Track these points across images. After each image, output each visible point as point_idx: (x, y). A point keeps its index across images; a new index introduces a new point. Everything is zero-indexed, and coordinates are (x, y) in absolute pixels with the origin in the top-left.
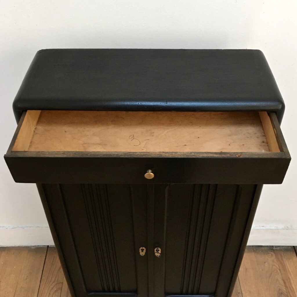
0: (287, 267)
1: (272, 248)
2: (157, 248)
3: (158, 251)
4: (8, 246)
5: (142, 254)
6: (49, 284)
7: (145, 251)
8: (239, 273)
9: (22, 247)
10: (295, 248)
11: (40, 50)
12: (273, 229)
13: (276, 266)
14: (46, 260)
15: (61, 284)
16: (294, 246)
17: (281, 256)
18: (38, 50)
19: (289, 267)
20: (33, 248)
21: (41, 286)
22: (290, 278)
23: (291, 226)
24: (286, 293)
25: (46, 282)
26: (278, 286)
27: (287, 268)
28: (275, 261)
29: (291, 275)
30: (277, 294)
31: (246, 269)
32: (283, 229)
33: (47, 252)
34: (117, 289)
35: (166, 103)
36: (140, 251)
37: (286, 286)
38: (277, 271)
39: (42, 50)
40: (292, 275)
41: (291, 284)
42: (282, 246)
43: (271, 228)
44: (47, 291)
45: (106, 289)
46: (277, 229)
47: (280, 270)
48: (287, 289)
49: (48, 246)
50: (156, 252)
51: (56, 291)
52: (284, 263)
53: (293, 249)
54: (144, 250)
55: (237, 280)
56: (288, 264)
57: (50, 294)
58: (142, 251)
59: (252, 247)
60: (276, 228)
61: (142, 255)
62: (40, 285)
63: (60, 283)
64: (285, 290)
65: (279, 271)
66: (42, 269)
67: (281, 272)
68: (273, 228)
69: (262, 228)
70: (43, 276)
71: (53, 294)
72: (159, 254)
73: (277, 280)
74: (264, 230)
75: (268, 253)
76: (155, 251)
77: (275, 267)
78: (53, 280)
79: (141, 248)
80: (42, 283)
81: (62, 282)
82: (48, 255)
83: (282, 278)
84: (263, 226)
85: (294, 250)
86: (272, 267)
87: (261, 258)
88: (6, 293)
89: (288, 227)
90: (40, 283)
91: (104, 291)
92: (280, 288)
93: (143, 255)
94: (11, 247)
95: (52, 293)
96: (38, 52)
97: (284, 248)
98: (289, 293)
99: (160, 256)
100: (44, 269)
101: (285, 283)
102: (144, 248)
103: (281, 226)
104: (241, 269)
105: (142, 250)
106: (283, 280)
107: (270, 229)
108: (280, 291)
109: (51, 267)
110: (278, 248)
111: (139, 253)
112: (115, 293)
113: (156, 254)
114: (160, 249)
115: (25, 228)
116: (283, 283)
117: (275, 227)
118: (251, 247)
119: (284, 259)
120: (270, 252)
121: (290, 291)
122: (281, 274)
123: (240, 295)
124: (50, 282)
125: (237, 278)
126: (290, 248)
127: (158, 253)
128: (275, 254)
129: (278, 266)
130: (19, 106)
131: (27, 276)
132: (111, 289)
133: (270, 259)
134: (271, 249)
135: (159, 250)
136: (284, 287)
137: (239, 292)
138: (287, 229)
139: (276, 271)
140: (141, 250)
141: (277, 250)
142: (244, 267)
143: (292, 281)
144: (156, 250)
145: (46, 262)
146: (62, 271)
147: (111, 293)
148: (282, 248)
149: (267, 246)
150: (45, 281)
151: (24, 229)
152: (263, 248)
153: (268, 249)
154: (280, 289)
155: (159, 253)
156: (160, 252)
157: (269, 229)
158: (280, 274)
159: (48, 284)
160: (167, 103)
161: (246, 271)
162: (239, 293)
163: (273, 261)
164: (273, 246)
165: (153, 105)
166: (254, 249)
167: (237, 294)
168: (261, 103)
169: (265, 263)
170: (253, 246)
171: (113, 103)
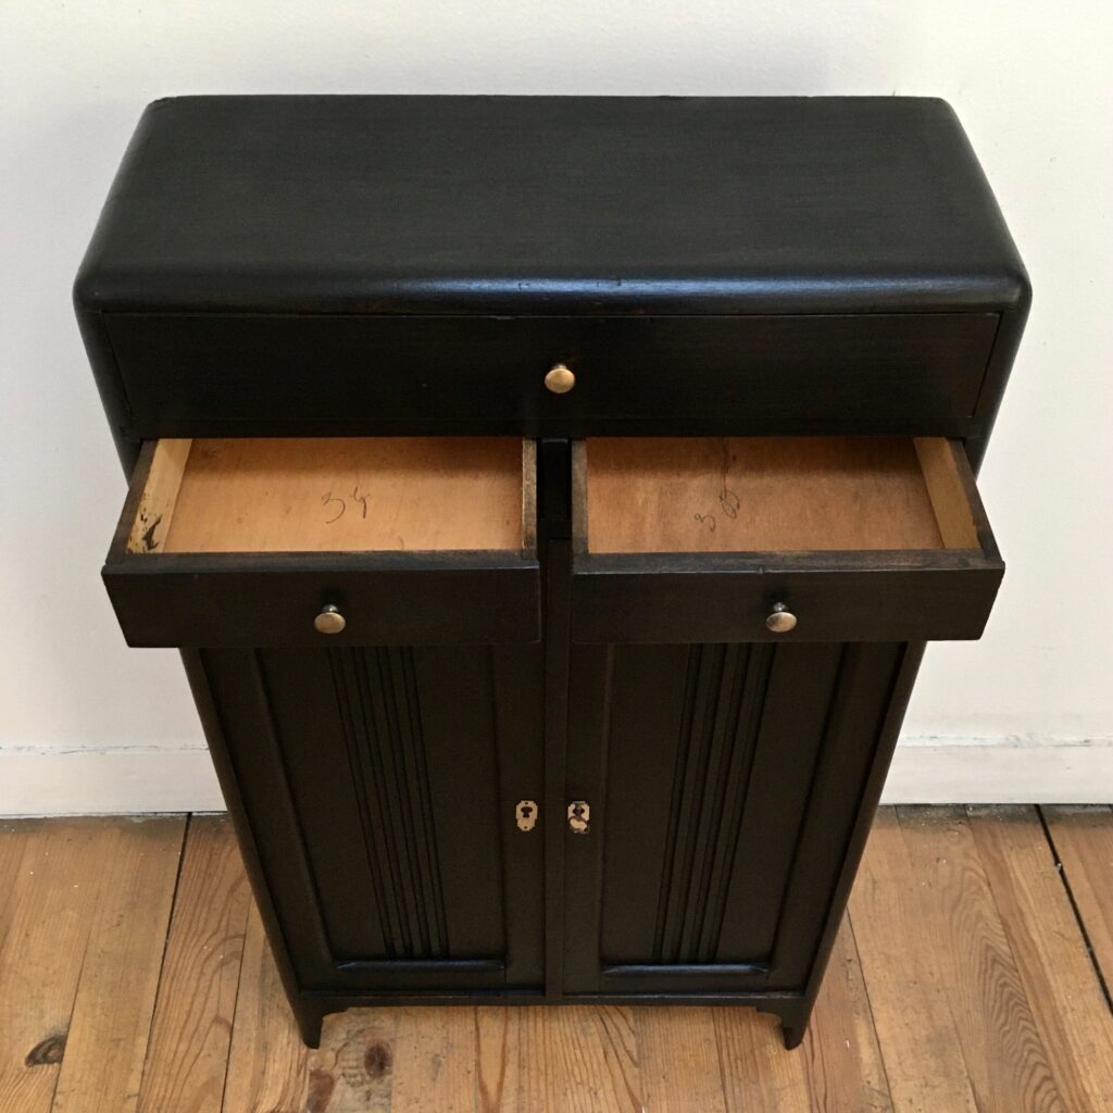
0: (1014, 873)
1: (963, 812)
2: (577, 805)
3: (579, 812)
4: (48, 816)
5: (526, 824)
6: (198, 941)
7: (534, 815)
8: (852, 896)
9: (98, 818)
10: (1042, 811)
11: (157, 101)
12: (967, 747)
13: (977, 873)
14: (185, 862)
15: (239, 941)
16: (1037, 806)
17: (993, 835)
18: (152, 100)
19: (1019, 874)
20: (136, 820)
21: (169, 948)
22: (1025, 909)
23: (1030, 736)
24: (1008, 960)
25: (187, 934)
26: (983, 937)
27: (1012, 875)
28: (974, 853)
29: (1027, 900)
30: (981, 963)
31: (874, 882)
32: (1004, 746)
33: (186, 835)
34: (435, 948)
35: (615, 282)
36: (519, 814)
37: (1009, 936)
38: (980, 888)
39: (165, 100)
40: (1032, 901)
41: (1027, 930)
42: (998, 805)
43: (960, 743)
44: (191, 962)
45: (399, 948)
46: (982, 746)
47: (989, 885)
48: (1012, 946)
49: (190, 814)
50: (572, 818)
51: (223, 963)
52: (1003, 860)
53: (1035, 813)
54: (530, 810)
55: (845, 919)
56: (1015, 864)
57: (202, 973)
58: (526, 816)
59: (894, 809)
60: (976, 743)
61: (523, 829)
62: (166, 945)
63: (236, 936)
64: (1006, 948)
65: (985, 888)
66: (172, 892)
67: (991, 890)
68: (970, 742)
69: (929, 743)
70: (174, 914)
71: (215, 972)
72: (582, 823)
73: (980, 916)
74: (935, 749)
75: (949, 830)
76: (571, 814)
77: (973, 874)
78: (213, 925)
79: (522, 804)
80: (173, 934)
81: (243, 933)
82: (189, 844)
83: (997, 909)
84: (935, 737)
85: (1037, 818)
86: (963, 874)
87: (927, 843)
88: (51, 971)
89: (1017, 739)
90: (167, 938)
91: (391, 955)
92: (989, 943)
93: (528, 829)
94: (61, 818)
95: (208, 971)
96: (150, 105)
97: (1002, 810)
98: (1021, 958)
99: (586, 830)
100: (180, 892)
101: (1005, 924)
102: (531, 804)
103: (993, 737)
104: (860, 883)
105: (526, 811)
106: (1000, 916)
107: (959, 746)
108: (990, 954)
109: (203, 885)
110: (983, 813)
111: (516, 821)
112: (429, 964)
113: (575, 824)
114: (586, 807)
115: (108, 753)
116: (1001, 926)
117: (975, 739)
118: (889, 810)
119: (1003, 847)
120: (956, 824)
121: (1023, 952)
122: (994, 897)
123: (854, 966)
124: (203, 932)
125: (845, 914)
126: (1024, 809)
127: (580, 819)
128: (972, 829)
129: (985, 870)
130: (97, 294)
131: (121, 916)
132: (418, 948)
133: (957, 848)
134: (959, 813)
135: (583, 811)
136: (1004, 940)
137: (848, 958)
138: (1016, 746)
139: (974, 888)
140: (523, 810)
141: (978, 818)
142: (868, 874)
143: (1030, 922)
144: (575, 811)
145: (183, 868)
146: (246, 887)
147: (417, 964)
148: (995, 811)
149: (946, 806)
150: (185, 930)
151: (104, 754)
152: (931, 813)
153: (948, 815)
154: (988, 948)
155: (584, 820)
156: (586, 816)
157: (952, 746)
158: (989, 896)
159: (195, 940)
160: (619, 284)
161: (874, 889)
162: (850, 961)
163: (967, 855)
164: (965, 806)
165: (570, 290)
166: (902, 816)
167: (844, 965)
168: (951, 282)
169: (938, 860)
170: (897, 806)
171: (430, 284)
